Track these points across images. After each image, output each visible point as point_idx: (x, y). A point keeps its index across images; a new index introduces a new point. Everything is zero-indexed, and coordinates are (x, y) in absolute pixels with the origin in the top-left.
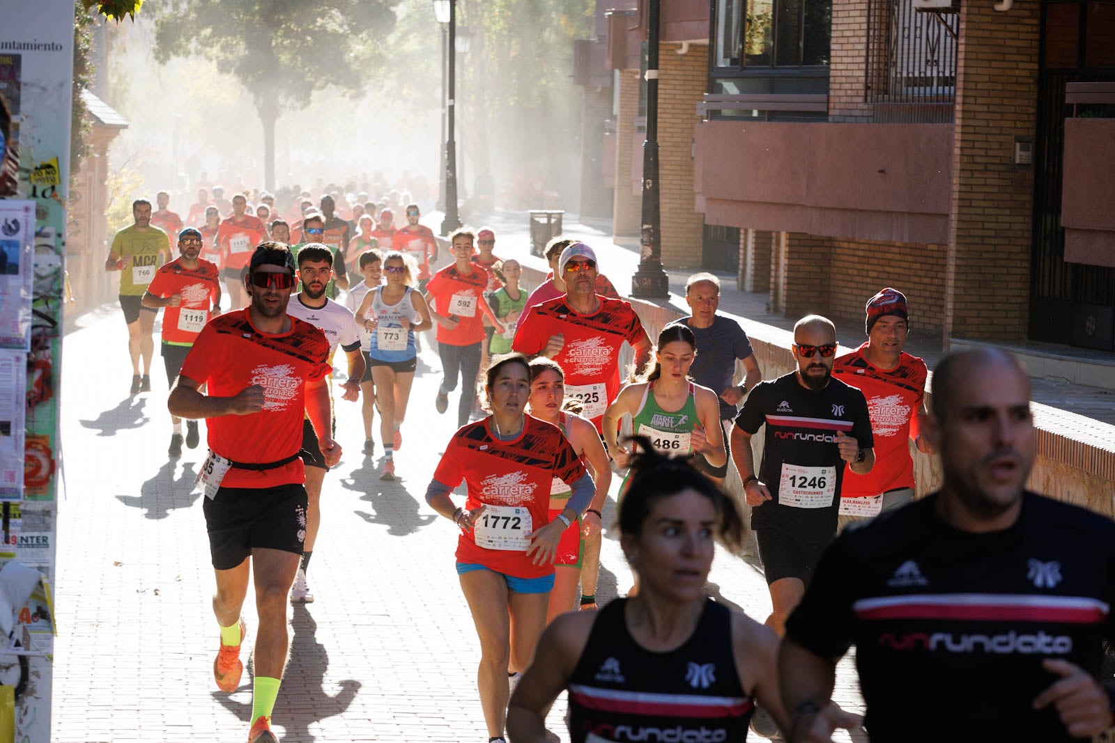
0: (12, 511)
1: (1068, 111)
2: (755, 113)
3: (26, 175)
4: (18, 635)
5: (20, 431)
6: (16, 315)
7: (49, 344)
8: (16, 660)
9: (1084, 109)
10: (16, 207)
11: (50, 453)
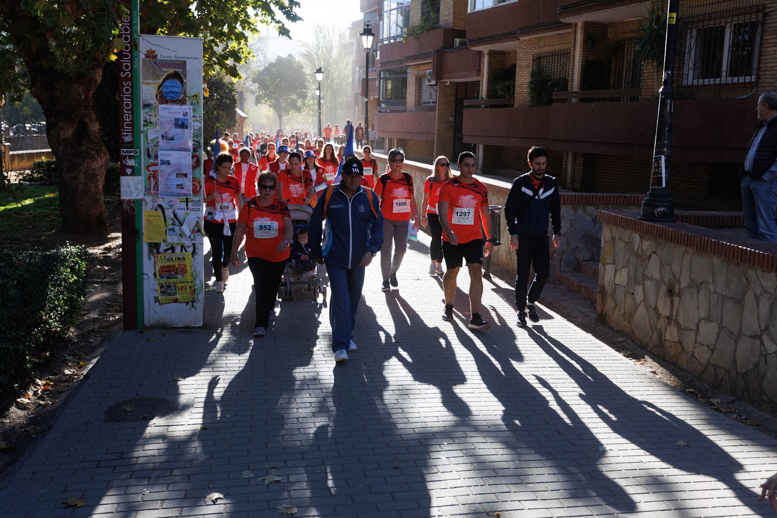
0: (189, 200)
1: (464, 107)
2: (389, 111)
4: (192, 237)
5: (190, 177)
8: (192, 245)
9: (469, 107)
10: (187, 108)
11: (199, 183)
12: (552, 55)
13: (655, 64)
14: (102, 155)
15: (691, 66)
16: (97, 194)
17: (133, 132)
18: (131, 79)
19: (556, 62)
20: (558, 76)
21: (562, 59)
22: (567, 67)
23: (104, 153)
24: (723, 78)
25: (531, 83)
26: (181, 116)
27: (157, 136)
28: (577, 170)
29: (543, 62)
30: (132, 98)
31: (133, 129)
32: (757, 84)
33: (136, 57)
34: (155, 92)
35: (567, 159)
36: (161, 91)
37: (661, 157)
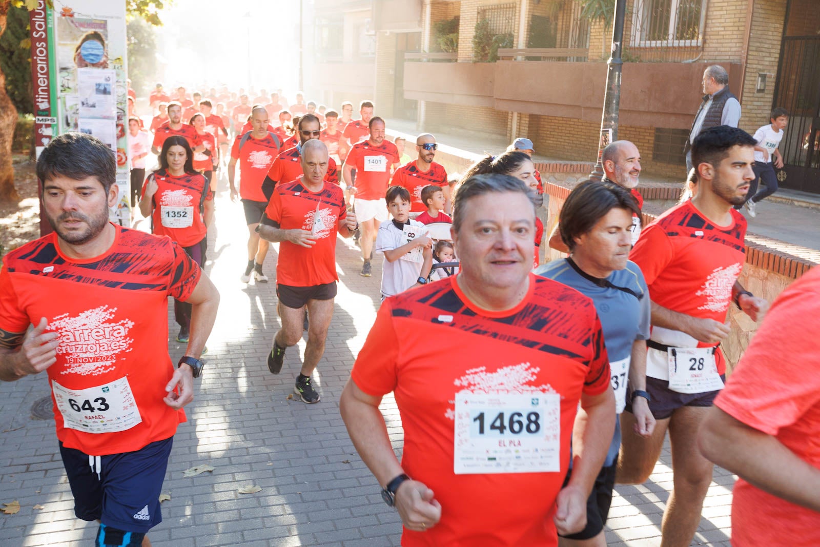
1: (405, 61)
4: (118, 213)
6: (111, 108)
7: (123, 118)
8: (118, 221)
9: (412, 60)
10: (109, 72)
11: (125, 154)
12: (498, 8)
13: (602, 23)
14: (9, 113)
15: (639, 27)
16: (4, 156)
17: (49, 98)
18: (45, 40)
19: (501, 16)
20: (503, 30)
21: (508, 13)
22: (513, 21)
23: (11, 111)
24: (670, 41)
25: (475, 37)
26: (103, 81)
27: (75, 103)
28: (522, 131)
29: (488, 15)
30: (47, 61)
31: (49, 95)
32: (703, 47)
33: (50, 15)
34: (73, 54)
35: (512, 119)
36: (80, 53)
37: (608, 131)
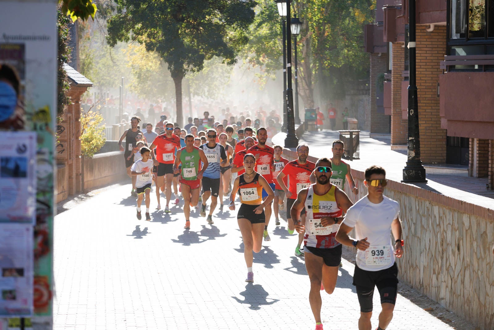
0: (26, 322)
2: (476, 67)
3: (29, 117)
5: (30, 274)
6: (25, 203)
7: (47, 219)
10: (25, 136)
11: (48, 287)
26: (13, 153)
